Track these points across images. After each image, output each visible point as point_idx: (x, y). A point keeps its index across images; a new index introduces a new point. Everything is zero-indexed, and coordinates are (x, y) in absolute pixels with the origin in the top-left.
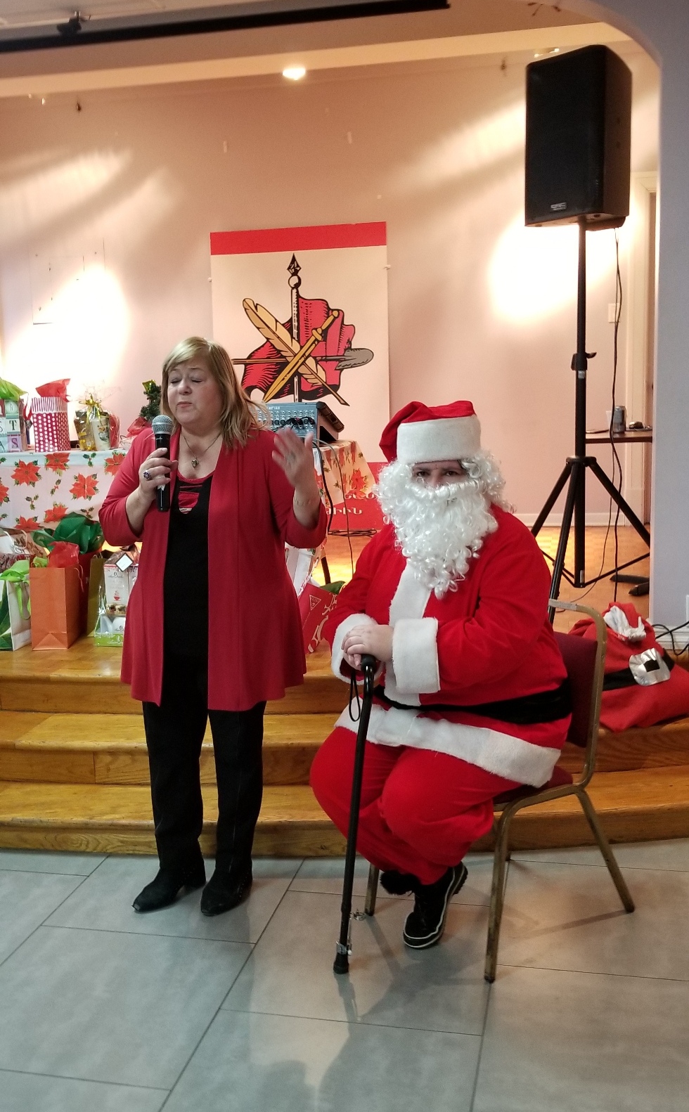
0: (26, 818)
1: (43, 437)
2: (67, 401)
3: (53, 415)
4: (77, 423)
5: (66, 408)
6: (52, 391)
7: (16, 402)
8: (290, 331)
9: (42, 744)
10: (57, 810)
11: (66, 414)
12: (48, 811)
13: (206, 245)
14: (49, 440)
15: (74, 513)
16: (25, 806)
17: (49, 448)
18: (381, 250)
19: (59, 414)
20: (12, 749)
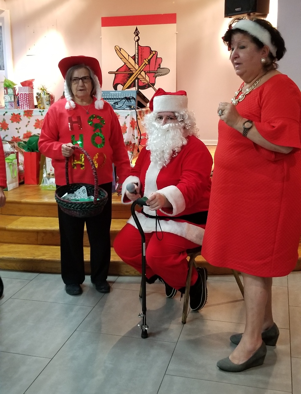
0: (8, 257)
1: (23, 103)
2: (33, 88)
3: (27, 94)
4: (37, 97)
5: (32, 91)
6: (27, 84)
7: (12, 88)
8: (135, 60)
9: (16, 228)
10: (21, 254)
11: (33, 94)
12: (17, 254)
13: (100, 22)
14: (25, 105)
15: (35, 135)
16: (8, 252)
17: (25, 108)
18: (174, 25)
19: (30, 94)
20: (5, 230)
